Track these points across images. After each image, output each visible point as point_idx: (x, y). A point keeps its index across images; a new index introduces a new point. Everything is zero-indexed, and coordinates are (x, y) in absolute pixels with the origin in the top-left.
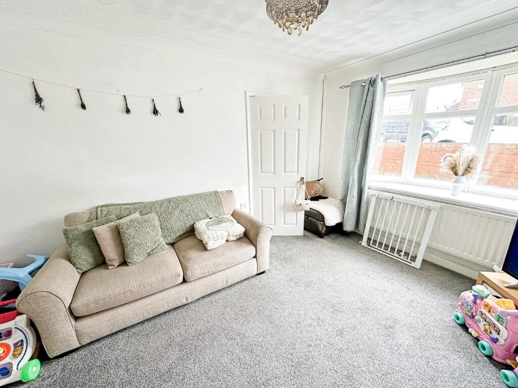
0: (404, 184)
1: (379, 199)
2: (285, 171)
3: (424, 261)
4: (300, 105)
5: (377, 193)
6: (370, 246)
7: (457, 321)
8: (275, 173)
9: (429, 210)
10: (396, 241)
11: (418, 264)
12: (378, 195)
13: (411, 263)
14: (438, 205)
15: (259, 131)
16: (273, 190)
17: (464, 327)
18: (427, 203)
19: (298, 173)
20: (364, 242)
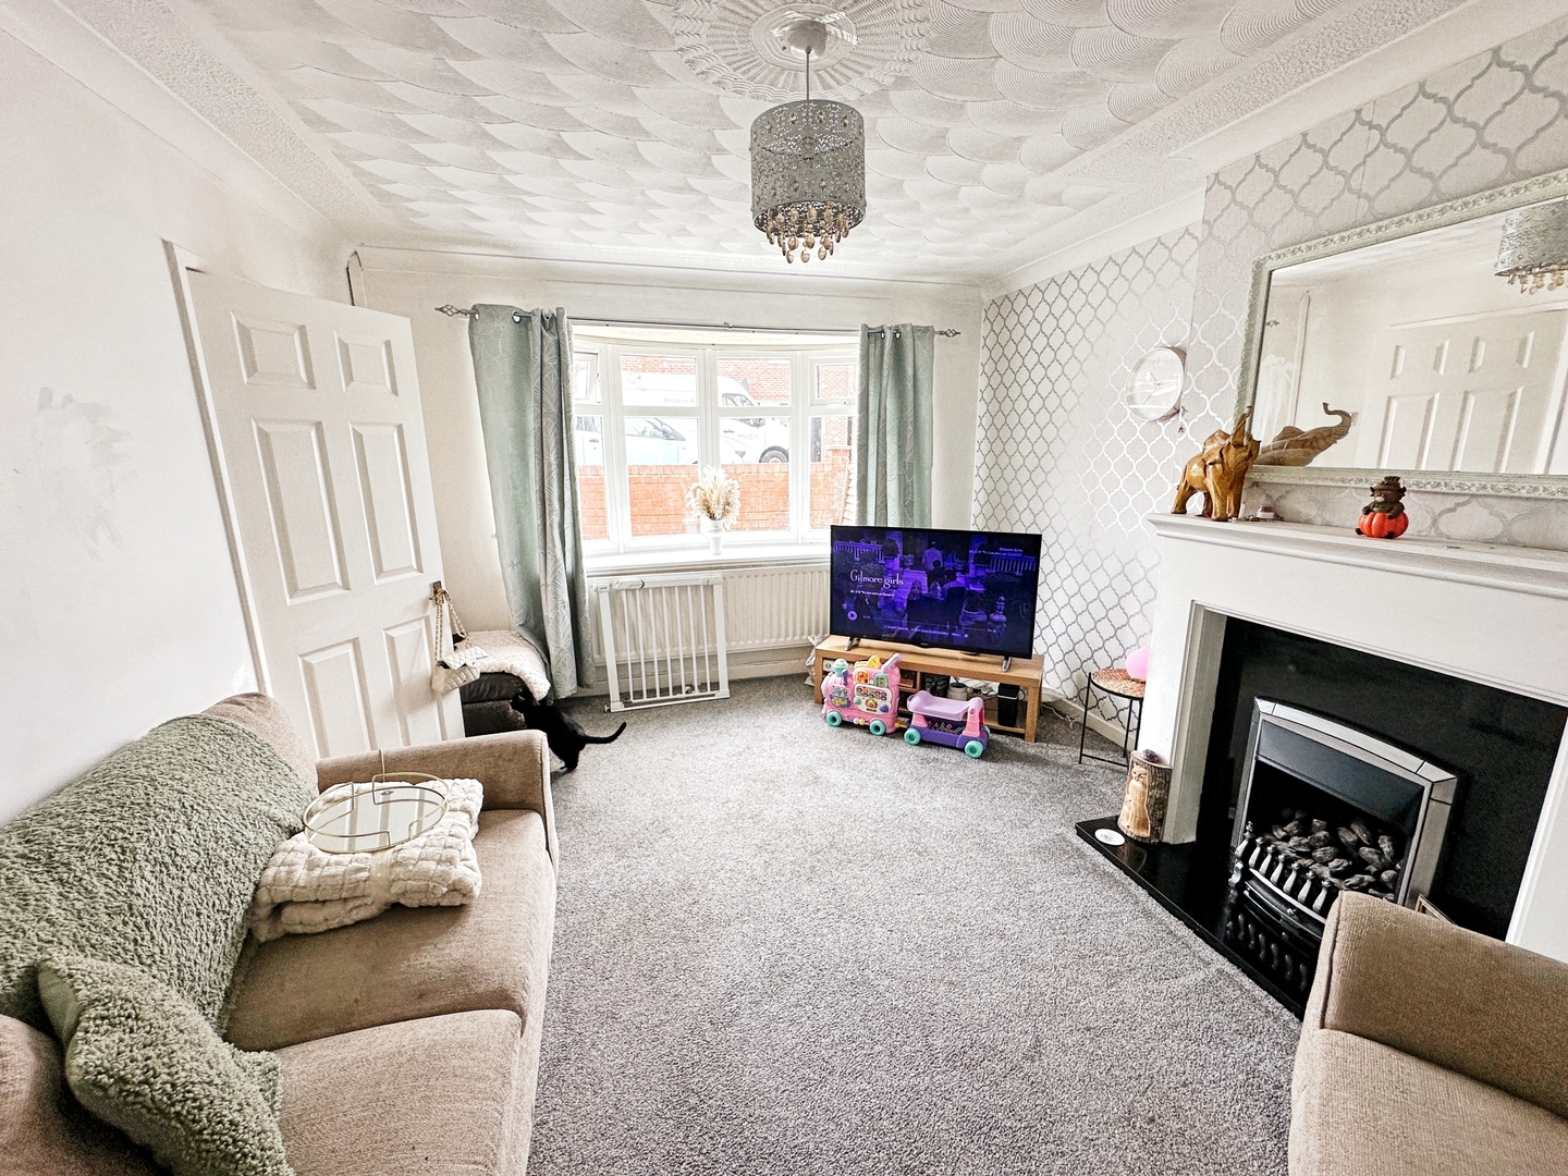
0: (619, 553)
1: (614, 595)
2: (380, 571)
3: (731, 682)
4: (388, 344)
5: (604, 582)
6: (631, 704)
7: (836, 723)
8: (346, 586)
9: (709, 588)
10: (663, 672)
11: (724, 691)
12: (611, 585)
13: (713, 695)
14: (717, 574)
15: (254, 424)
16: (349, 649)
17: (846, 724)
18: (701, 577)
19: (420, 570)
20: (617, 705)
